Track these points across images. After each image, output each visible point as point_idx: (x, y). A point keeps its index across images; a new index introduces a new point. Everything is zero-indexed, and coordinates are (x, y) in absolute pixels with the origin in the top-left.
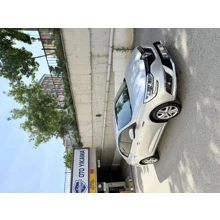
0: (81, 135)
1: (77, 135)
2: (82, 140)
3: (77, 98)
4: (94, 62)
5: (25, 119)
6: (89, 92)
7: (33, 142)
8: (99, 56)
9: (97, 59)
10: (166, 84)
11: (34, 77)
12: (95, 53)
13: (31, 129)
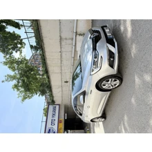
0: (54, 95)
1: (51, 95)
2: (55, 99)
3: (51, 69)
4: (63, 43)
5: (15, 82)
6: (59, 65)
7: (21, 98)
8: (66, 39)
9: (65, 41)
10: (109, 60)
11: (21, 53)
12: (63, 36)
13: (18, 89)
